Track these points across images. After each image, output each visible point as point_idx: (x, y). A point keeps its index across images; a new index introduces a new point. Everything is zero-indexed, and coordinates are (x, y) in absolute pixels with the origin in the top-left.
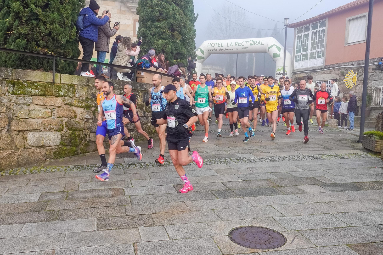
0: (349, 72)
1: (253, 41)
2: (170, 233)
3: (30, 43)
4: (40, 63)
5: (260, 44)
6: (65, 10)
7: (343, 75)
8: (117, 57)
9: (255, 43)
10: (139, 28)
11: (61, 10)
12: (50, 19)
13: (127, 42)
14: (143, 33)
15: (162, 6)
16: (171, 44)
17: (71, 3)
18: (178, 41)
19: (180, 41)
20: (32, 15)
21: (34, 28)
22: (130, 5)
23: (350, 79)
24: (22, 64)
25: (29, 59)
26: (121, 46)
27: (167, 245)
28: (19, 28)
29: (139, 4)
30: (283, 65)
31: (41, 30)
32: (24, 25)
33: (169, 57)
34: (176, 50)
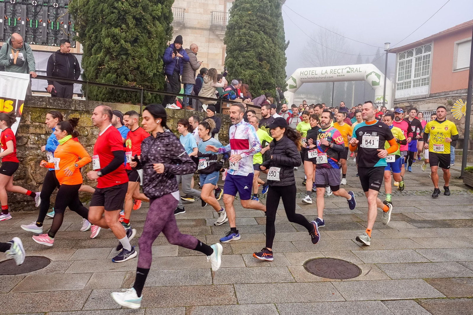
0: (457, 101)
1: (350, 68)
2: (247, 261)
3: (120, 77)
4: (129, 96)
5: (357, 71)
6: (153, 44)
7: (451, 104)
8: (203, 88)
9: (352, 70)
10: (226, 57)
11: (149, 44)
12: (138, 53)
13: (212, 74)
14: (230, 63)
15: (250, 35)
16: (260, 74)
17: (159, 37)
18: (266, 71)
19: (268, 70)
20: (122, 50)
21: (123, 62)
22: (218, 33)
23: (458, 109)
24: (112, 97)
25: (118, 93)
26: (207, 78)
27: (243, 271)
28: (109, 63)
29: (226, 34)
30: (383, 94)
31: (130, 64)
32: (114, 60)
33: (257, 87)
34: (264, 80)
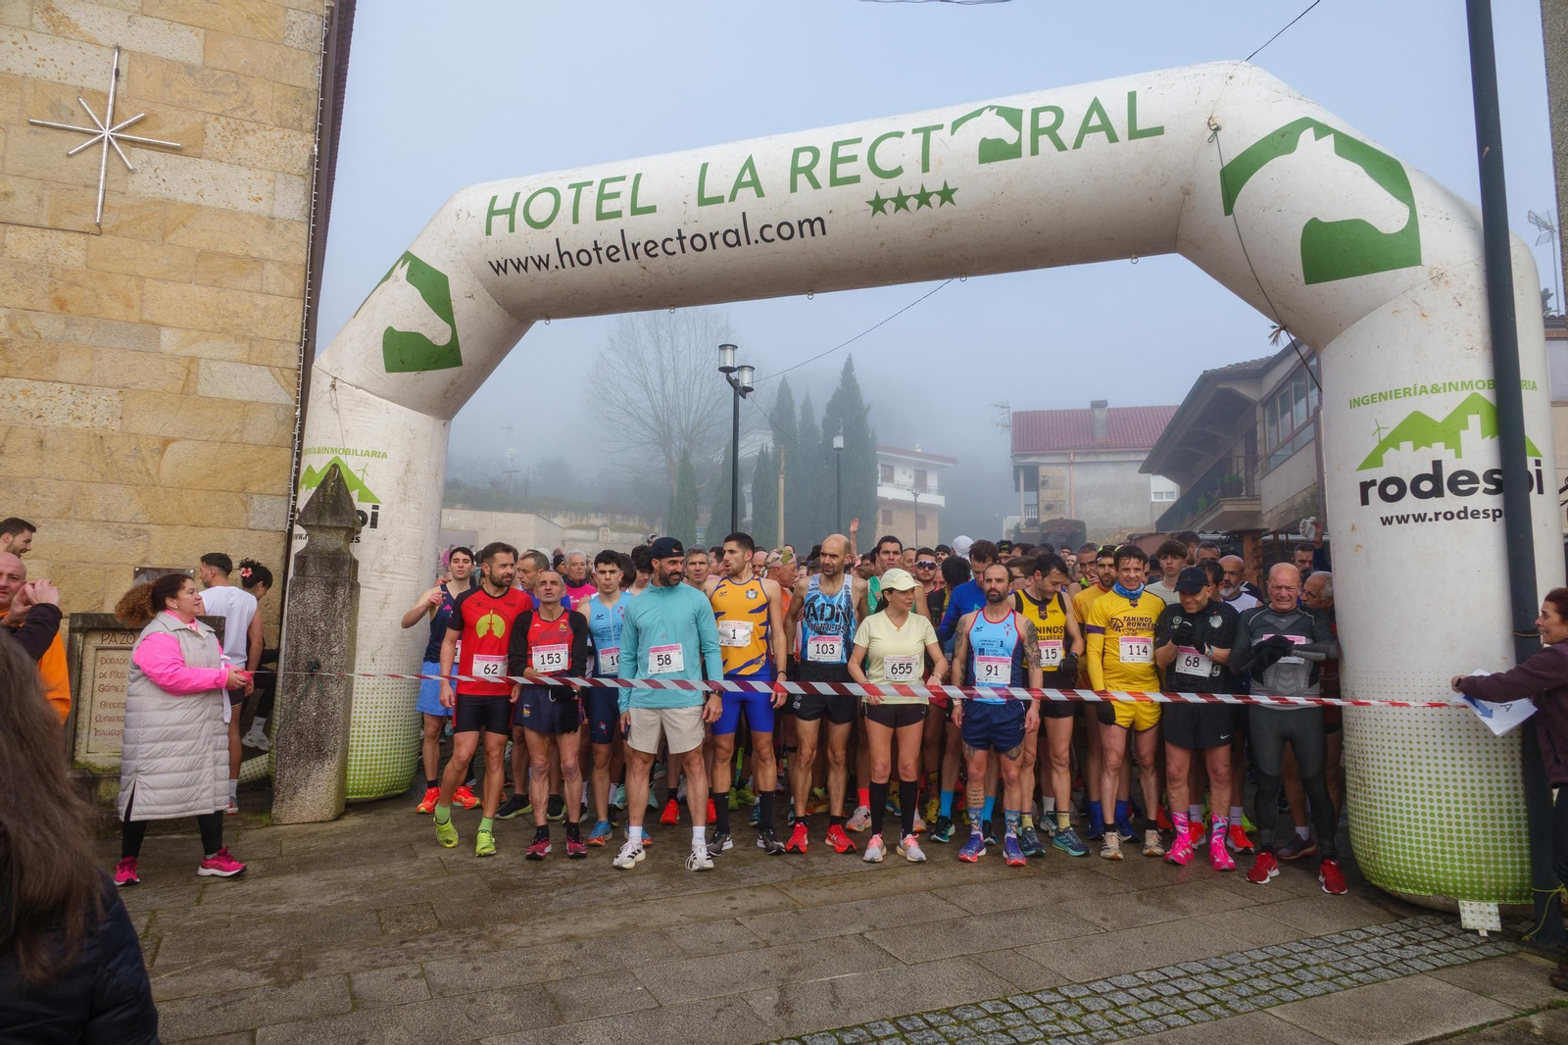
1: (1013, 117)
5: (1106, 126)
9: (1036, 132)
30: (1477, 368)
